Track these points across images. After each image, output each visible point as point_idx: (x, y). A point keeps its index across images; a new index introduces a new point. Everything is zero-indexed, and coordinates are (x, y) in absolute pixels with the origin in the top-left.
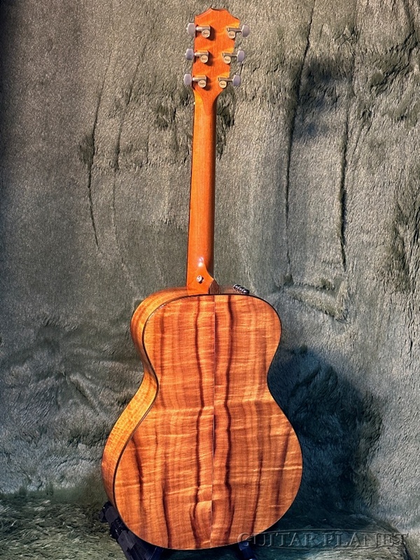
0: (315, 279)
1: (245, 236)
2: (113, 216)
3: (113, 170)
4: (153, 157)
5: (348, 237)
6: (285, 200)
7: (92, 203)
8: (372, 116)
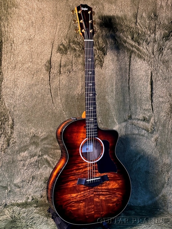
0: (141, 116)
1: (112, 100)
2: (59, 92)
3: (59, 73)
4: (74, 68)
5: (154, 99)
6: (128, 85)
7: (51, 87)
8: (164, 50)
